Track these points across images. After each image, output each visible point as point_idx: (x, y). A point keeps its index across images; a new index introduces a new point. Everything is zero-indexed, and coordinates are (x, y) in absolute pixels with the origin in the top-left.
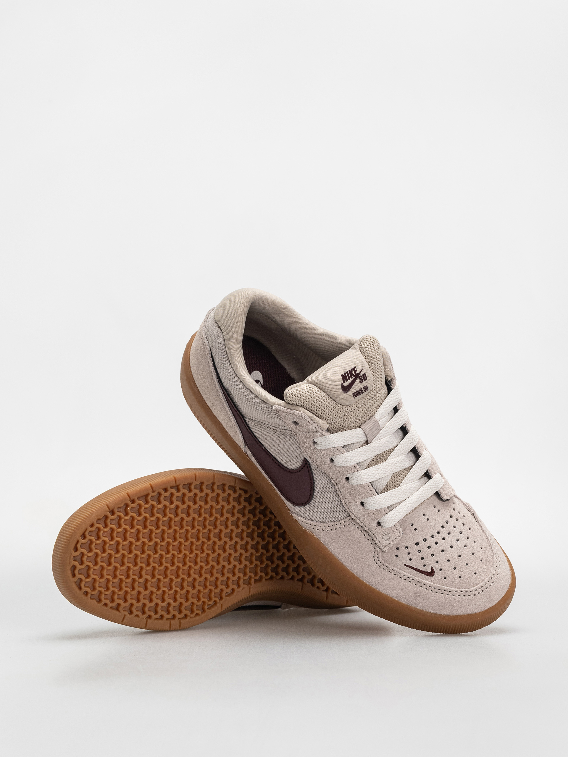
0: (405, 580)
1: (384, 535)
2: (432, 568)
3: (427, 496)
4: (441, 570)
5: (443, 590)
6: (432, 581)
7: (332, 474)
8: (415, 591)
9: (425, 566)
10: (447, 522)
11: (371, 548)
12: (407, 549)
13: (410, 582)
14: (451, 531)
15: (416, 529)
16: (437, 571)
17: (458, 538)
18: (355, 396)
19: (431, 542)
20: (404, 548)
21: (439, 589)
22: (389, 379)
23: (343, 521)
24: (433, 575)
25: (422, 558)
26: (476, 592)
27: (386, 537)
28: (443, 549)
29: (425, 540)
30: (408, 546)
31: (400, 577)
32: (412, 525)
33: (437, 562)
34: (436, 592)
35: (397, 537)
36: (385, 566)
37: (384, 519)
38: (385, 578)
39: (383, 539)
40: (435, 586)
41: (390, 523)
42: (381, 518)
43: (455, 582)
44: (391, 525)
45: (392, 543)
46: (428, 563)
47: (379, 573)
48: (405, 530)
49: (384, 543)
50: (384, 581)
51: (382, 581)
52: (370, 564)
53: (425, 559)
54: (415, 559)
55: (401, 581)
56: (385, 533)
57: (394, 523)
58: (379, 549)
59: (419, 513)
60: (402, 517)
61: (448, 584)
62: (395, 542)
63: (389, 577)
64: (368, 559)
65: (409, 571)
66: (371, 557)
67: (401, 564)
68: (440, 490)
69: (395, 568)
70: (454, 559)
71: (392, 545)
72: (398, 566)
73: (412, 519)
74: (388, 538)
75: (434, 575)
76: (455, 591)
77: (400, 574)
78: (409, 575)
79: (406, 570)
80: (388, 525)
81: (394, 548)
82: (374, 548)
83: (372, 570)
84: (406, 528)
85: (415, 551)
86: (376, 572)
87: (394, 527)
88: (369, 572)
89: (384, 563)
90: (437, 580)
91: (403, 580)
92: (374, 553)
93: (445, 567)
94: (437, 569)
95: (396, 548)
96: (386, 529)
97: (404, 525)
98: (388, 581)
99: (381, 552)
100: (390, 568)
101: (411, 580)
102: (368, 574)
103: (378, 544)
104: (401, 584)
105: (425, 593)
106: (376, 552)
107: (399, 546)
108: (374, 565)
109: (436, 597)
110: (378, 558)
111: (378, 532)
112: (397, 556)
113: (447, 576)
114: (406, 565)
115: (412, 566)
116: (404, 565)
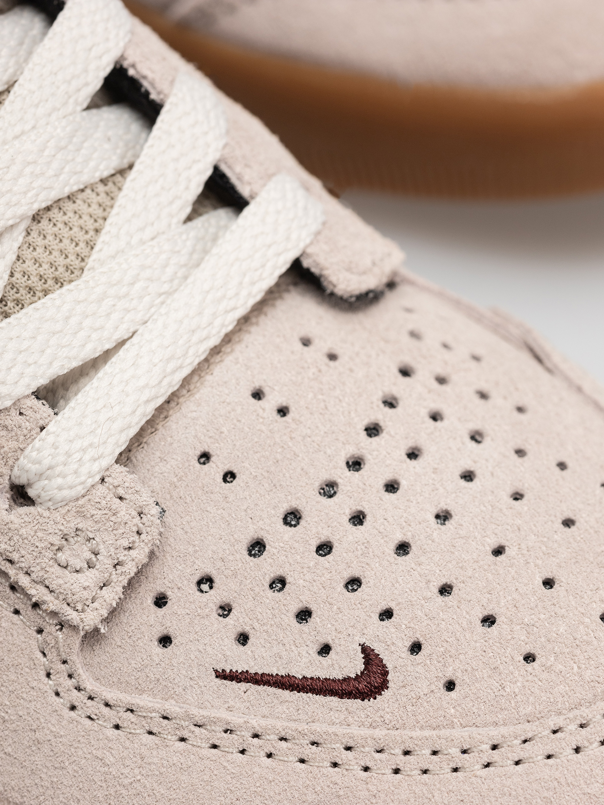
0: (243, 752)
1: (59, 549)
2: (366, 651)
3: (244, 293)
4: (416, 648)
5: (455, 752)
6: (387, 717)
9: (325, 650)
10: (390, 403)
12: (211, 588)
13: (269, 756)
14: (423, 442)
15: (229, 476)
16: (393, 657)
17: (468, 465)
20: (195, 588)
21: (435, 753)
24: (383, 685)
25: (304, 615)
27: (74, 555)
28: (399, 537)
29: (293, 518)
30: (214, 575)
31: (215, 747)
32: (205, 457)
33: (387, 614)
34: (420, 772)
35: (137, 537)
36: (122, 710)
37: (39, 463)
38: (137, 771)
39: (66, 567)
40: (409, 746)
41: (76, 472)
42: (22, 459)
43: (508, 690)
44: (82, 483)
45: (120, 579)
46: (339, 636)
47: (99, 754)
48: (175, 494)
49: (76, 588)
50: (134, 791)
51: (124, 792)
52: (42, 720)
53: (319, 613)
54: (265, 628)
55: (225, 764)
56: (66, 535)
57: (96, 467)
58: (61, 629)
59: (227, 392)
60: (129, 427)
61: (476, 711)
62: (131, 569)
63: (155, 760)
64: (25, 695)
65: (252, 698)
66: (34, 684)
67: (199, 677)
68: (309, 251)
69: (171, 708)
70: (470, 573)
71: (120, 590)
72: (189, 692)
73: (197, 427)
74: (88, 558)
75: (390, 684)
76: (523, 738)
77: (208, 727)
78: (257, 723)
79: (231, 703)
80: (71, 488)
81: (138, 602)
82: (35, 633)
83: (56, 750)
84: (178, 484)
85: (257, 589)
86: (80, 753)
87: (101, 490)
88: (49, 765)
89: (110, 695)
90: (410, 708)
91: (230, 756)
92: (44, 655)
93: (434, 627)
94: (393, 648)
95: (150, 601)
96: (63, 511)
97: (164, 469)
98: (155, 785)
99: (76, 641)
100: (149, 714)
101: (274, 747)
102: (43, 776)
103: (51, 604)
104: (229, 777)
105: (367, 793)
106: (53, 650)
107: (167, 582)
108: (64, 723)
109: (430, 796)
110: (73, 680)
111: (27, 538)
112: (165, 641)
113: (459, 674)
114: (228, 671)
115: (260, 672)
116: (217, 677)
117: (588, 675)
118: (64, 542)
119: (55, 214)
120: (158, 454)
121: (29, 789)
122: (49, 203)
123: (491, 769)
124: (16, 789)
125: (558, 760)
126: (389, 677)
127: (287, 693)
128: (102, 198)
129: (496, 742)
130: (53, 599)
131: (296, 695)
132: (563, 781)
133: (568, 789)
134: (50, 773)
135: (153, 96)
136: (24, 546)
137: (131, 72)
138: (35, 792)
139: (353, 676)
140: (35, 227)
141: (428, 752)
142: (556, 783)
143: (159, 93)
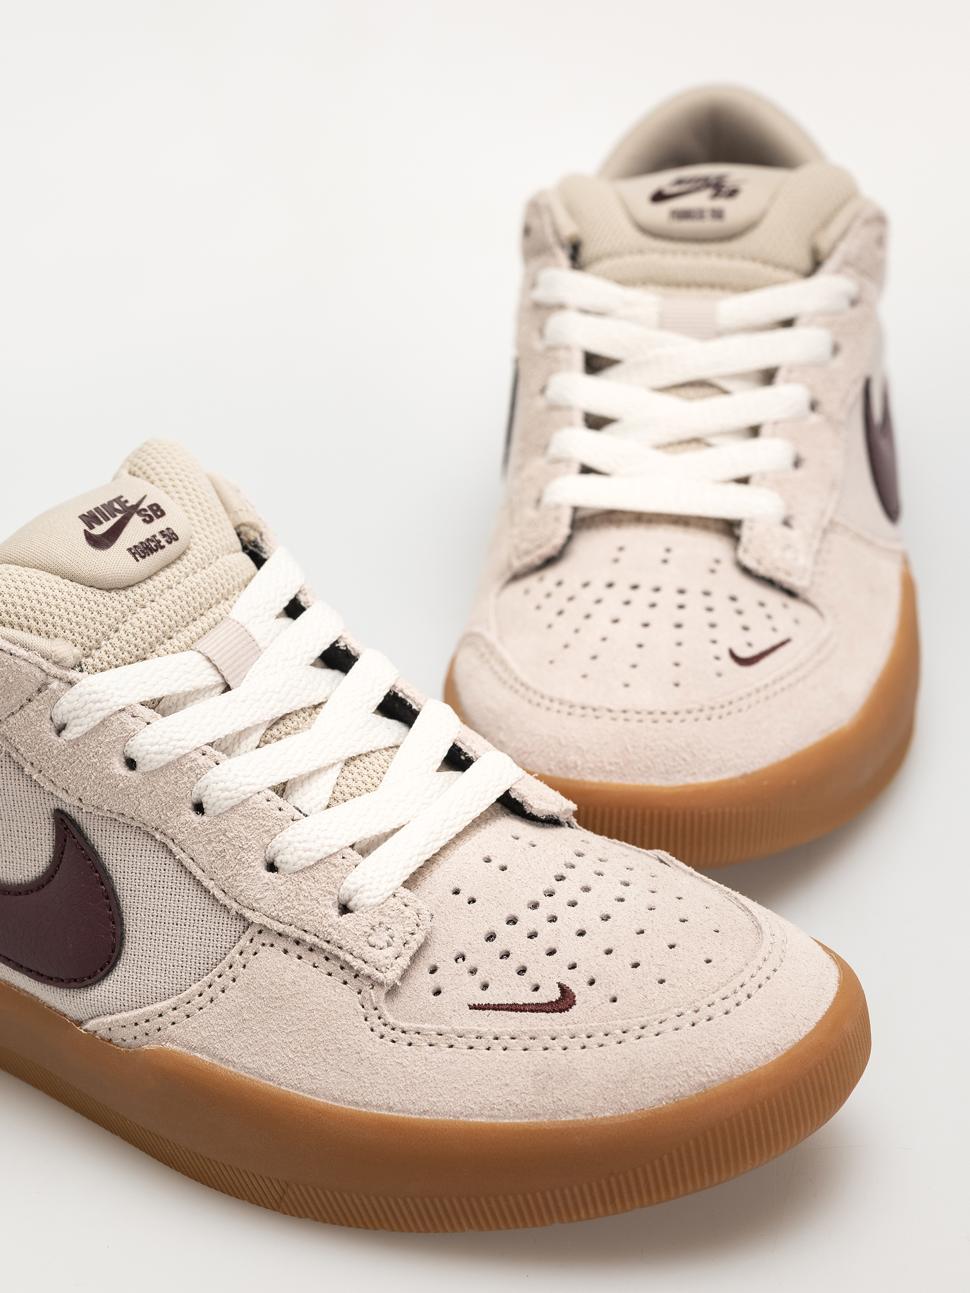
0: (488, 1049)
1: (370, 935)
2: (561, 986)
4: (591, 982)
5: (619, 1032)
6: (576, 1019)
7: (147, 811)
8: (531, 1068)
9: (536, 988)
10: (570, 867)
11: (347, 997)
12: (464, 960)
13: (505, 1049)
14: (591, 884)
15: (472, 901)
16: (578, 987)
17: (620, 895)
18: (137, 556)
19: (529, 920)
20: (454, 961)
21: (606, 1034)
22: (253, 535)
23: (234, 952)
24: (574, 1003)
25: (522, 971)
26: (729, 1004)
27: (379, 938)
28: (579, 928)
29: (513, 921)
30: (466, 953)
31: (471, 1048)
32: (457, 891)
33: (573, 967)
34: (597, 1046)
35: (416, 927)
36: (412, 1033)
37: (355, 883)
38: (423, 1068)
39: (374, 947)
40: (590, 1031)
41: (377, 888)
42: (344, 883)
43: (649, 998)
44: (382, 895)
45: (408, 952)
46: (544, 979)
47: (399, 1061)
48: (439, 911)
49: (381, 958)
50: (422, 1080)
51: (417, 1082)
52: (363, 1046)
53: (531, 967)
54: (498, 978)
55: (478, 1056)
56: (374, 926)
57: (390, 886)
58: (372, 988)
59: (468, 858)
60: (408, 867)
61: (630, 1011)
62: (414, 946)
63: (435, 1060)
64: (352, 1032)
65: (492, 1018)
66: (358, 1024)
67: (459, 1010)
68: (514, 787)
69: (443, 1028)
70: (623, 942)
71: (408, 959)
72: (453, 1019)
73: (451, 876)
74: (387, 940)
75: (577, 1002)
76: (659, 1021)
77: (467, 1036)
78: (496, 1030)
79: (480, 1023)
80: (375, 897)
81: (419, 971)
82: (357, 994)
83: (373, 1063)
84: (440, 905)
85: (492, 958)
86: (388, 1062)
87: (393, 900)
88: (368, 1072)
89: (405, 1025)
90: (589, 1013)
91: (480, 1052)
92: (363, 1007)
93: (602, 970)
94: (577, 983)
95: (426, 971)
96: (371, 912)
97: (431, 898)
98: (435, 1074)
99: (382, 993)
100: (430, 1033)
101: (507, 1043)
102: (365, 1080)
103: (366, 970)
104: (481, 1064)
105: (566, 1061)
106: (368, 1001)
107: (436, 958)
108: (377, 1045)
109: (605, 1058)
110: (381, 1020)
111: (349, 930)
112: (437, 992)
113: (619, 992)
114: (477, 1004)
115: (496, 1003)
116: (470, 1009)
117: (697, 987)
118: (372, 931)
119: (357, 762)
120: (427, 890)
121: (357, 1090)
122: (355, 755)
123: (641, 1039)
124: (349, 1092)
125: (682, 1030)
126: (576, 998)
127: (514, 1013)
128: (387, 757)
129: (643, 1024)
130: (367, 967)
131: (519, 1014)
132: (685, 1041)
133: (689, 1045)
134: (369, 1078)
135: (414, 707)
136: (348, 935)
137: (400, 695)
138: (361, 1091)
139: (554, 1000)
140: (346, 768)
141: (602, 1034)
142: (681, 1042)
143: (417, 705)
